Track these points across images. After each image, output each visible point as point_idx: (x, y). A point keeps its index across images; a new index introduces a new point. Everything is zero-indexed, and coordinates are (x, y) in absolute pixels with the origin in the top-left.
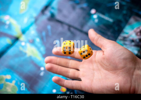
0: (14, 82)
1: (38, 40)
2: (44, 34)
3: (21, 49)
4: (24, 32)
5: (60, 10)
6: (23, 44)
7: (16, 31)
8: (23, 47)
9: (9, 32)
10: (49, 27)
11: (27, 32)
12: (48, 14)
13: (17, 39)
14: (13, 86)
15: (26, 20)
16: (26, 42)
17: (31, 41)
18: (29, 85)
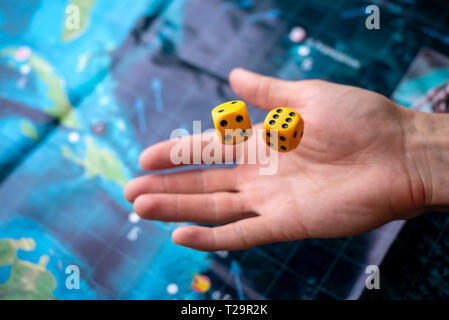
0: (44, 260)
1: (120, 125)
2: (140, 105)
3: (67, 153)
4: (75, 100)
5: (190, 31)
6: (74, 137)
7: (52, 95)
8: (72, 146)
9: (29, 101)
10: (156, 85)
11: (87, 101)
12: (153, 41)
13: (54, 122)
14: (42, 274)
15: (83, 62)
16: (81, 133)
17: (99, 129)
18: (91, 271)
